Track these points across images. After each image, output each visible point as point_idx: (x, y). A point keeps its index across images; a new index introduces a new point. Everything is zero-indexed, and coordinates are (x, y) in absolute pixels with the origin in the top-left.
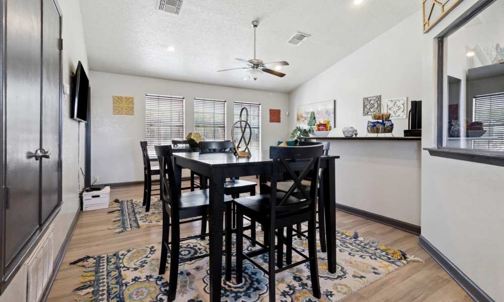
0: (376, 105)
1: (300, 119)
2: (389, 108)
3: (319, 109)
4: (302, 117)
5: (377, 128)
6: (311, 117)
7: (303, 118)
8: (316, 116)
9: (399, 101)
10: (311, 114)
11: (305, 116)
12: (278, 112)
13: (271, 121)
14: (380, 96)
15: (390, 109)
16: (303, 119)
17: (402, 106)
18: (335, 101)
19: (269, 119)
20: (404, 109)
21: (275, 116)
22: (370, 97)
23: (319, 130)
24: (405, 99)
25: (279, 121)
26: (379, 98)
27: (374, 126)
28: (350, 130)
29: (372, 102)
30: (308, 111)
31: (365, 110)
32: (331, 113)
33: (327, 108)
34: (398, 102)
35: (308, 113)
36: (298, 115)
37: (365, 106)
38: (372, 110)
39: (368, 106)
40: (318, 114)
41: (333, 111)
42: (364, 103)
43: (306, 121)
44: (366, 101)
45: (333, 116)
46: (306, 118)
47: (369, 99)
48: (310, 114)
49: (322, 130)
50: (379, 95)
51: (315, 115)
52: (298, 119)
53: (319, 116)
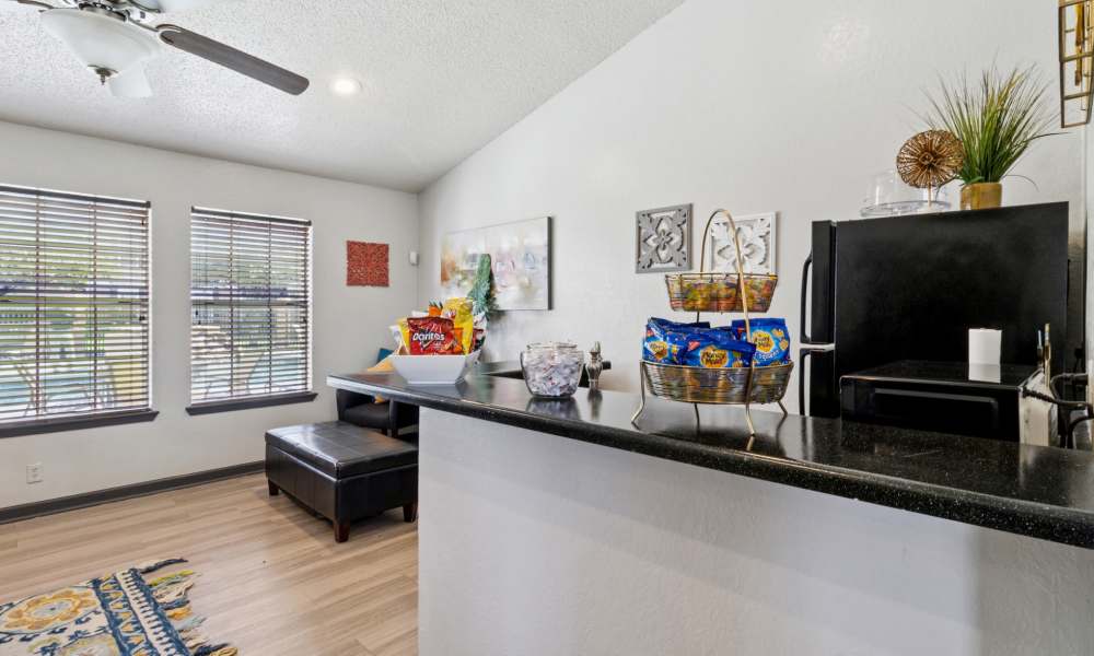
0: (677, 239)
1: (449, 275)
2: (717, 249)
3: (506, 246)
4: (454, 270)
5: (699, 375)
6: (481, 271)
7: (458, 272)
8: (497, 268)
9: (750, 224)
10: (482, 263)
11: (464, 267)
12: (382, 250)
13: (353, 280)
14: (691, 206)
15: (720, 252)
16: (460, 277)
17: (760, 242)
18: (550, 221)
19: (344, 273)
20: (766, 255)
21: (368, 264)
22: (658, 211)
23: (416, 349)
24: (771, 219)
25: (382, 280)
26: (687, 214)
27: (685, 356)
28: (558, 360)
29: (664, 226)
30: (471, 251)
31: (643, 253)
32: (541, 259)
33: (526, 241)
34: (746, 231)
35: (473, 258)
36: (443, 263)
37: (641, 241)
38: (663, 254)
39: (650, 241)
40: (501, 261)
41: (545, 254)
42: (640, 228)
43: (465, 283)
44: (645, 223)
45: (544, 269)
46: (465, 275)
47: (654, 216)
48: (478, 260)
49: (429, 350)
50: (689, 202)
51: (493, 264)
52: (444, 278)
53: (503, 268)
